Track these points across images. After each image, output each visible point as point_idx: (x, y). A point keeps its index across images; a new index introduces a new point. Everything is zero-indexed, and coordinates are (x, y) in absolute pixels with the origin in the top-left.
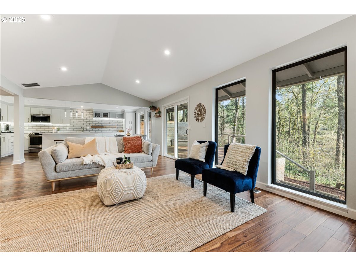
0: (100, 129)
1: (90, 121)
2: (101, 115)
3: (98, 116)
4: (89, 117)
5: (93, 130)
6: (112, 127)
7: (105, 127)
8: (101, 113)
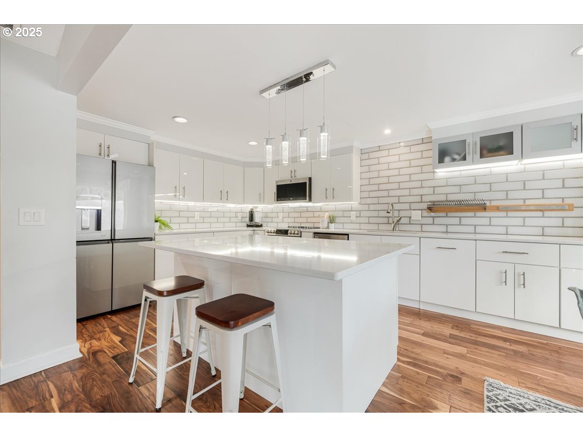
0: (470, 219)
1: (425, 184)
2: (469, 150)
3: (456, 157)
4: (418, 170)
5: (437, 221)
6: (542, 209)
7: (497, 209)
8: (469, 140)
